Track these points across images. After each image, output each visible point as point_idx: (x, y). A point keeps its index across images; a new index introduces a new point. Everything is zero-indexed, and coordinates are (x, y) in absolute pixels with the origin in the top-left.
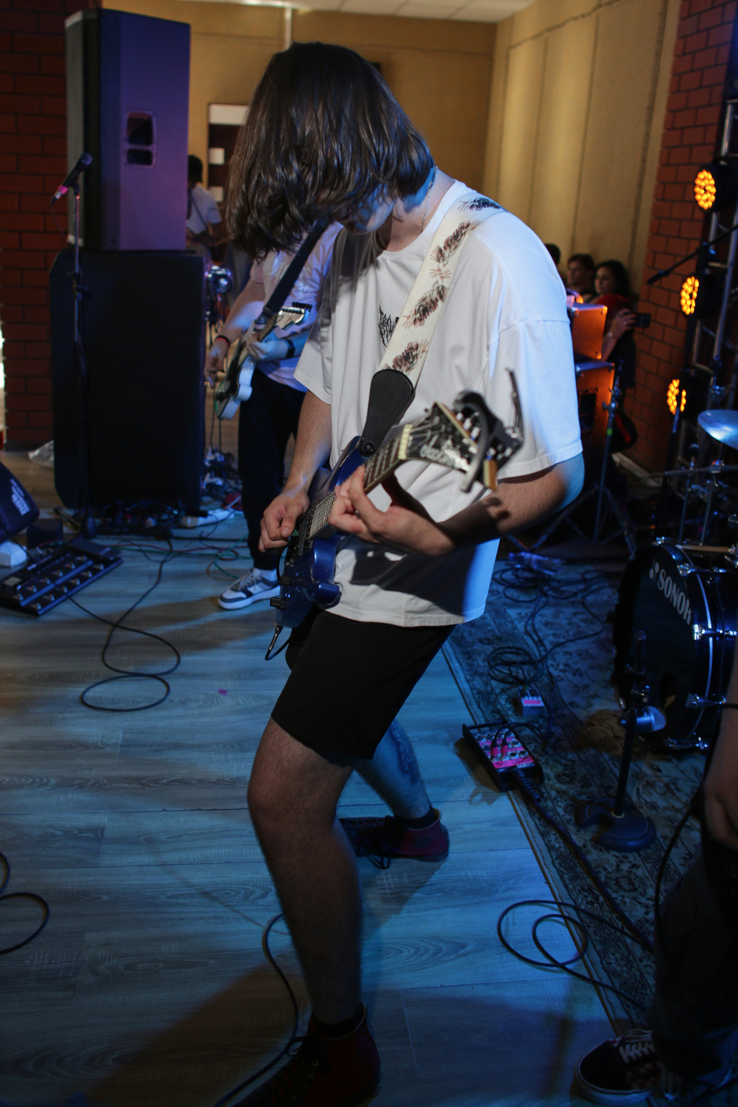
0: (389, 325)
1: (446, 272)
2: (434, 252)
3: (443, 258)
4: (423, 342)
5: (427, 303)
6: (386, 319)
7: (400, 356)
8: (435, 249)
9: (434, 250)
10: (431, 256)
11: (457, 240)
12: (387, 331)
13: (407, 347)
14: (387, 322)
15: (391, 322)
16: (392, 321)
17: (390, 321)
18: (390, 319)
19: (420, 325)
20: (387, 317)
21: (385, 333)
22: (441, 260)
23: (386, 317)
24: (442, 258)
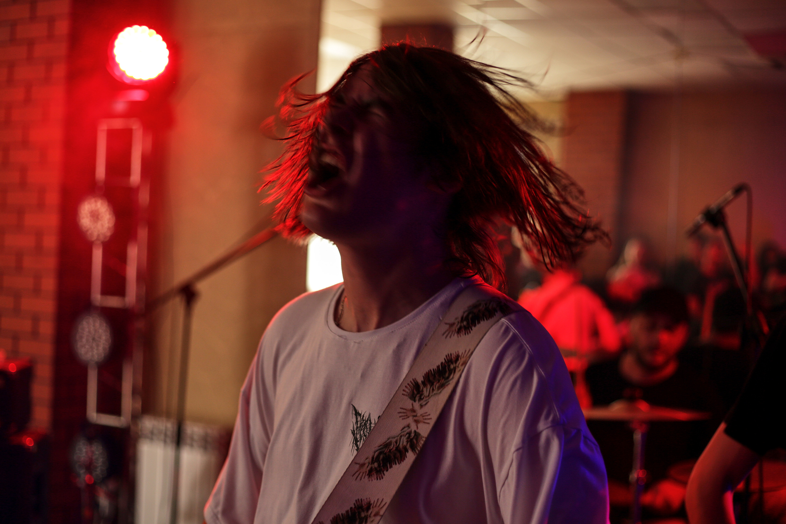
0: (368, 427)
1: (422, 416)
2: (408, 386)
3: (420, 396)
4: (377, 501)
5: (439, 382)
6: (363, 421)
7: (342, 514)
8: (410, 383)
9: (408, 384)
10: (404, 390)
11: (443, 378)
12: (365, 436)
13: (354, 504)
14: (365, 424)
15: (371, 423)
16: (373, 422)
17: (369, 422)
18: (369, 419)
19: (377, 479)
20: (366, 417)
21: (361, 439)
22: (417, 398)
23: (364, 418)
24: (418, 395)
